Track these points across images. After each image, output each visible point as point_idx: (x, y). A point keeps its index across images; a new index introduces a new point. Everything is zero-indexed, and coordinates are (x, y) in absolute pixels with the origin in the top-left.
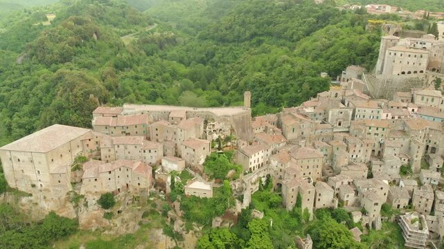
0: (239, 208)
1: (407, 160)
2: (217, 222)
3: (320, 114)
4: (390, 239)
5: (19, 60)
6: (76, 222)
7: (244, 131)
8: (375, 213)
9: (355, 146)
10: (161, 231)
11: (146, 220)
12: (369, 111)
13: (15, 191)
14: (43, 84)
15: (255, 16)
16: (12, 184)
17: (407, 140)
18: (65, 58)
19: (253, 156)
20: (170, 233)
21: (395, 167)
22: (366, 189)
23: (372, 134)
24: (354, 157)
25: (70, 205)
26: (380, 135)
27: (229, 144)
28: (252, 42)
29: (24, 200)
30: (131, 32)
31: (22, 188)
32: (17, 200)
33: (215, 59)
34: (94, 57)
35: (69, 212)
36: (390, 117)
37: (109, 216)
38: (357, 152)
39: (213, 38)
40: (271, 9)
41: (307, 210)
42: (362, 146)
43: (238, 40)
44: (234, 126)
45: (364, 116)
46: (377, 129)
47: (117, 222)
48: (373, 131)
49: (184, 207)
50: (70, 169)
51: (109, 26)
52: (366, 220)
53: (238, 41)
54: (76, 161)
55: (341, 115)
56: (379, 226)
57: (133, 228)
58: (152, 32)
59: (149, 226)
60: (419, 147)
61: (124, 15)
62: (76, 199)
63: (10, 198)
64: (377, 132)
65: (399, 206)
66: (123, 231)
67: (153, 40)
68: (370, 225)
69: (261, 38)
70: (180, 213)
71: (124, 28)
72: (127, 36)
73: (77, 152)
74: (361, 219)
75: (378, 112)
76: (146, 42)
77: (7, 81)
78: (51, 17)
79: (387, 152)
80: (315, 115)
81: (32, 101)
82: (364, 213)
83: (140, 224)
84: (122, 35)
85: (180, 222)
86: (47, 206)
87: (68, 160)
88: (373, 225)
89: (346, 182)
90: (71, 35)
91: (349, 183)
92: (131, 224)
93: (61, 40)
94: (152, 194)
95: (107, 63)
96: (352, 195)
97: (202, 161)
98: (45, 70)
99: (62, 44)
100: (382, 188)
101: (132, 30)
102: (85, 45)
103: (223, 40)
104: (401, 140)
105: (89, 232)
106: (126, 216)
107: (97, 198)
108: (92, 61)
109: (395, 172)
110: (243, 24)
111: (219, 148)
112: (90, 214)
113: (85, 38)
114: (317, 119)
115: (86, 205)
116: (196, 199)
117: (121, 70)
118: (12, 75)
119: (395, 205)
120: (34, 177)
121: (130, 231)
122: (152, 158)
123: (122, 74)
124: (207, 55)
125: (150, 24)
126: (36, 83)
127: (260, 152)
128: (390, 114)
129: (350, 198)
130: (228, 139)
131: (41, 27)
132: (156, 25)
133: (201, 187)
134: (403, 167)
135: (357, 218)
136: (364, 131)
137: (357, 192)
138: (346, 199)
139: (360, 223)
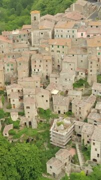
1: (84, 74)
3: (25, 35)
4: (41, 137)
8: (32, 114)
9: (35, 62)
12: (65, 31)
17: (85, 56)
21: (68, 80)
22: (27, 96)
23: (55, 51)
24: (37, 71)
26: (61, 52)
36: (85, 36)
38: (38, 67)
42: (41, 61)
45: (62, 36)
46: (58, 47)
48: (55, 48)
52: (23, 120)
55: (42, 36)
56: (35, 125)
60: (91, 63)
64: (58, 49)
65: (59, 112)
68: (28, 124)
74: (19, 119)
75: (73, 32)
79: (65, 67)
80: (20, 37)
82: (22, 114)
88: (30, 123)
89: (15, 90)
91: (19, 91)
96: (17, 99)
100: (43, 96)
104: (80, 56)
109: (69, 85)
114: (22, 40)
119: (56, 110)
128: (84, 33)
129: (16, 102)
134: (81, 80)
135: (14, 117)
136: (47, 49)
137: (21, 98)
138: (12, 103)
139: (18, 122)
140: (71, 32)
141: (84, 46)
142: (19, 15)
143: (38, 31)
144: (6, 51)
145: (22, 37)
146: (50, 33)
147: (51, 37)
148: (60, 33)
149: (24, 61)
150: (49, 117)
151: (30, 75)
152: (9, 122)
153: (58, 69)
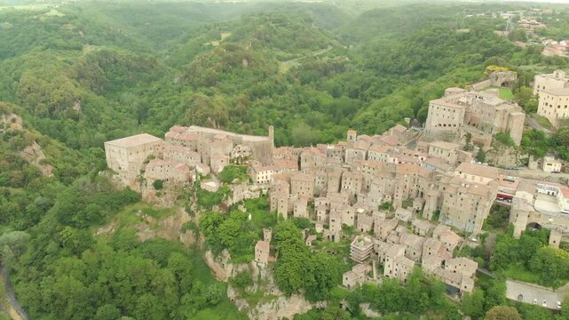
0: (230, 202)
1: (390, 198)
2: (216, 209)
3: (339, 152)
4: (342, 251)
5: (176, 80)
6: (140, 196)
7: (263, 155)
8: (336, 228)
9: (346, 179)
10: (184, 209)
11: (179, 201)
12: (378, 154)
13: (111, 170)
14: (182, 104)
15: (426, 46)
16: (110, 166)
17: (393, 181)
18: (210, 82)
19: (261, 173)
20: (188, 210)
21: (375, 201)
22: (334, 210)
23: (366, 172)
24: (346, 187)
25: (138, 184)
26: (371, 173)
27: (247, 162)
28: (416, 75)
29: (114, 176)
30: (296, 57)
31: (114, 169)
32: (111, 176)
33: (367, 92)
34: (236, 83)
35: (136, 188)
36: (397, 162)
37: (158, 195)
38: (348, 183)
39: (377, 68)
40: (447, 38)
41: (281, 214)
42: (351, 179)
43: (400, 72)
44: (254, 150)
45: (375, 159)
46: (369, 168)
47: (163, 199)
48: (366, 169)
49: (198, 195)
50: (142, 162)
51: (274, 49)
52: (327, 233)
53: (400, 74)
54: (148, 157)
55: (356, 155)
56: (337, 239)
57: (171, 205)
58: (321, 57)
59: (179, 205)
60: (398, 188)
61: (294, 37)
62: (142, 180)
63: (107, 175)
64: (369, 171)
65: (362, 230)
66: (165, 206)
67: (316, 67)
68: (331, 238)
69: (426, 71)
70: (196, 199)
71: (291, 52)
72: (290, 61)
73: (150, 152)
74: (323, 231)
75: (386, 156)
76: (307, 68)
77: (161, 99)
78: (224, 36)
79: (373, 188)
80: (335, 152)
81: (171, 117)
82: (327, 227)
83: (175, 203)
84: (285, 60)
85: (194, 204)
86: (126, 183)
87: (143, 156)
88: (333, 237)
89: (323, 203)
90: (220, 61)
91: (326, 204)
92: (170, 202)
93: (210, 65)
94: (186, 186)
95: (245, 90)
96: (324, 212)
97: (221, 170)
98: (191, 92)
99: (210, 69)
100: (348, 213)
101: (298, 55)
102: (230, 72)
103: (385, 71)
104: (389, 181)
105: (146, 203)
106: (168, 196)
107: (153, 181)
108: (232, 86)
109: (375, 205)
110: (411, 54)
111: (238, 164)
112: (148, 191)
113: (234, 65)
114: (336, 155)
115: (146, 185)
116: (206, 192)
117: (260, 98)
118: (167, 94)
119: (359, 228)
120: (121, 163)
121: (169, 207)
122: (191, 163)
123: (258, 101)
124: (362, 87)
125: (322, 48)
126: (179, 103)
127: (269, 172)
128: (396, 159)
129: (322, 214)
130: (246, 158)
131: (211, 47)
132: (330, 48)
133: (212, 186)
134: (387, 203)
135: (319, 229)
136: (359, 169)
137: (328, 212)
138: (318, 215)
139: (322, 234)
140: (384, 156)
141: (394, 171)
142: (337, 124)
143: (353, 150)
144: (319, 164)
145: (337, 153)
146: (364, 154)
147: (364, 158)
148: (373, 155)
149: (335, 177)
150: (352, 233)
151: (339, 191)
152: (313, 232)
153: (366, 189)
